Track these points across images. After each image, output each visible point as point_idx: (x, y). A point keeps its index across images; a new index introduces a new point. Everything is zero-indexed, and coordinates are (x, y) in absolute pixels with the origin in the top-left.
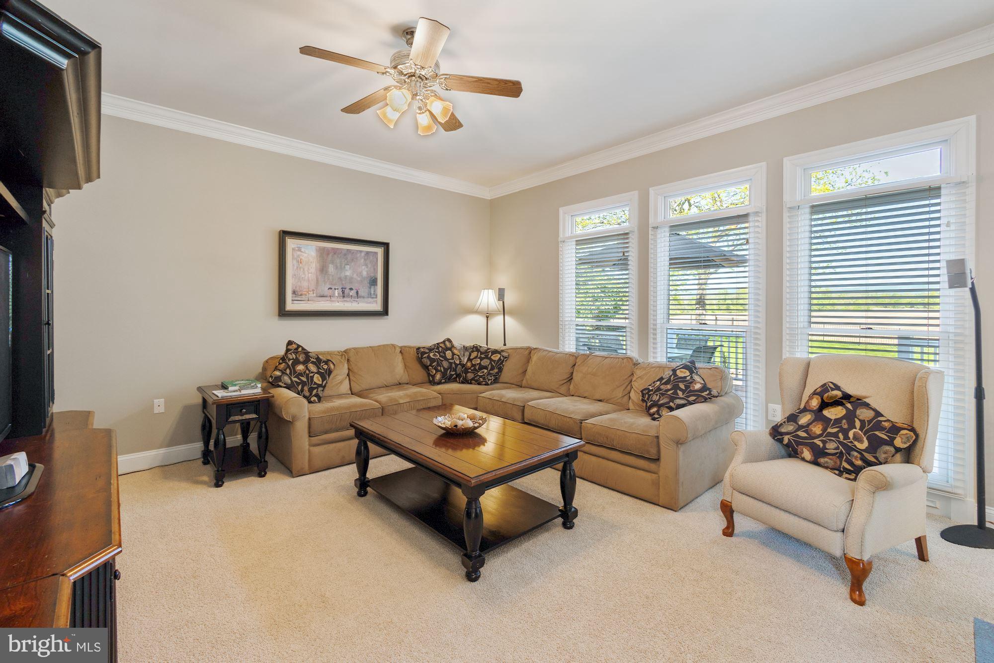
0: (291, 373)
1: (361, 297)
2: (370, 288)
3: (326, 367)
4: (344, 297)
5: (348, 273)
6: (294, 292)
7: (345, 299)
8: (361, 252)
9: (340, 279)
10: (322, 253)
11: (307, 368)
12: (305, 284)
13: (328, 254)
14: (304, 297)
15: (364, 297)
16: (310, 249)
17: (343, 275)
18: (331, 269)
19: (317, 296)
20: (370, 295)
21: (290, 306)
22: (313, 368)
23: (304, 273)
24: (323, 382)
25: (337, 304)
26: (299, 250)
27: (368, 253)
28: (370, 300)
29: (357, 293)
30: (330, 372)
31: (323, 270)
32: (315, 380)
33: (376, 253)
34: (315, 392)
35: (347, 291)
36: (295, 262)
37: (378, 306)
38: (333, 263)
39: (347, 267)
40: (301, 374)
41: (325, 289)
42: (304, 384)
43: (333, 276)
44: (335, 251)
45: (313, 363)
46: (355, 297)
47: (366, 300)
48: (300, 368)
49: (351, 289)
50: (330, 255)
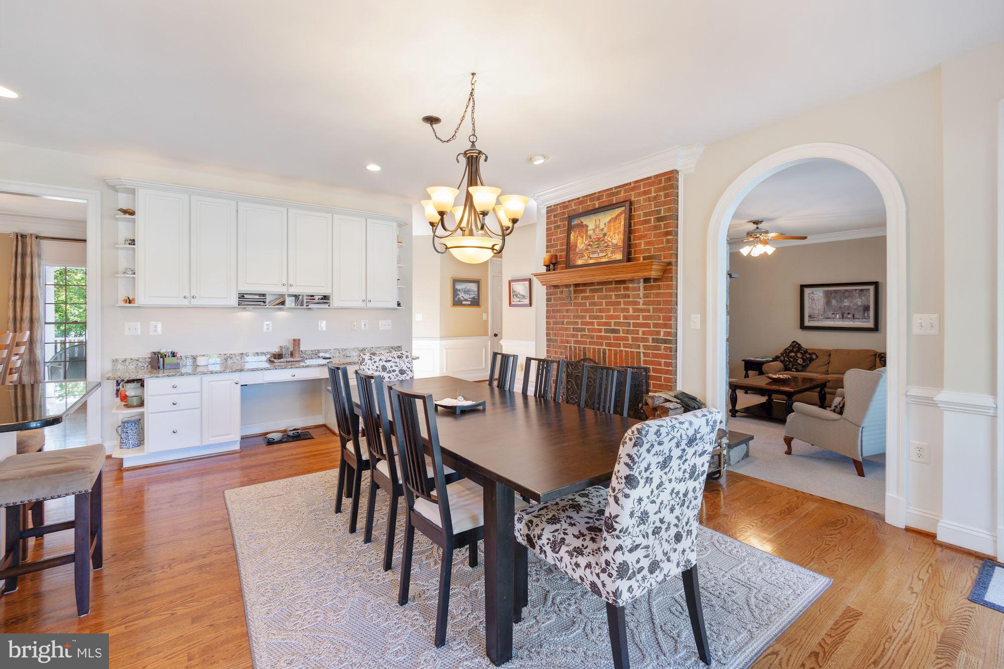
0: (785, 356)
1: (856, 318)
2: (864, 312)
3: (808, 356)
4: (843, 318)
5: (846, 304)
6: (810, 316)
7: (844, 320)
8: (856, 290)
9: (840, 307)
10: (828, 295)
11: (796, 355)
12: (817, 312)
13: (831, 294)
14: (815, 319)
15: (858, 319)
16: (819, 293)
17: (842, 305)
18: (834, 302)
19: (824, 318)
20: (864, 317)
21: (807, 323)
22: (799, 355)
23: (816, 306)
24: (803, 363)
25: (838, 323)
26: (813, 293)
27: (861, 290)
28: (864, 320)
29: (854, 316)
30: (811, 360)
31: (828, 303)
32: (799, 361)
33: (869, 289)
34: (795, 367)
35: (845, 315)
36: (810, 300)
37: (871, 324)
38: (835, 298)
39: (846, 300)
40: (791, 357)
41: (830, 314)
42: (790, 361)
43: (835, 306)
44: (836, 292)
45: (801, 353)
46: (851, 319)
47: (860, 320)
48: (793, 354)
49: (849, 314)
50: (833, 294)
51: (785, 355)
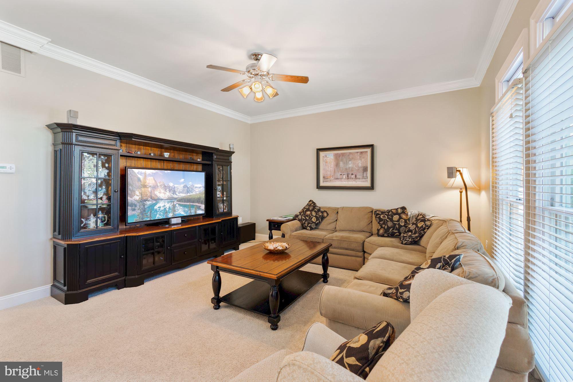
0: (303, 215)
1: (358, 179)
2: (364, 173)
3: (321, 214)
4: (348, 179)
5: (350, 166)
6: (324, 177)
7: (349, 180)
8: (357, 152)
9: (346, 169)
10: (337, 157)
11: (311, 214)
12: (329, 173)
13: (339, 157)
14: (328, 180)
15: (359, 179)
16: (331, 155)
17: (347, 167)
18: (341, 164)
19: (334, 179)
20: (363, 178)
21: (322, 184)
22: (314, 213)
23: (328, 167)
24: (316, 221)
25: (344, 183)
26: (326, 156)
27: (361, 153)
28: (364, 180)
29: (356, 176)
30: (323, 218)
31: (337, 165)
32: (313, 220)
33: (367, 152)
34: (309, 225)
35: (350, 175)
36: (324, 162)
37: (368, 184)
38: (342, 160)
39: (350, 162)
40: (307, 216)
41: (338, 175)
42: (306, 220)
43: (342, 168)
44: (343, 154)
45: (315, 211)
46: (354, 179)
47: (361, 180)
48: (308, 213)
49: (352, 174)
50: (341, 157)
51: (302, 213)
